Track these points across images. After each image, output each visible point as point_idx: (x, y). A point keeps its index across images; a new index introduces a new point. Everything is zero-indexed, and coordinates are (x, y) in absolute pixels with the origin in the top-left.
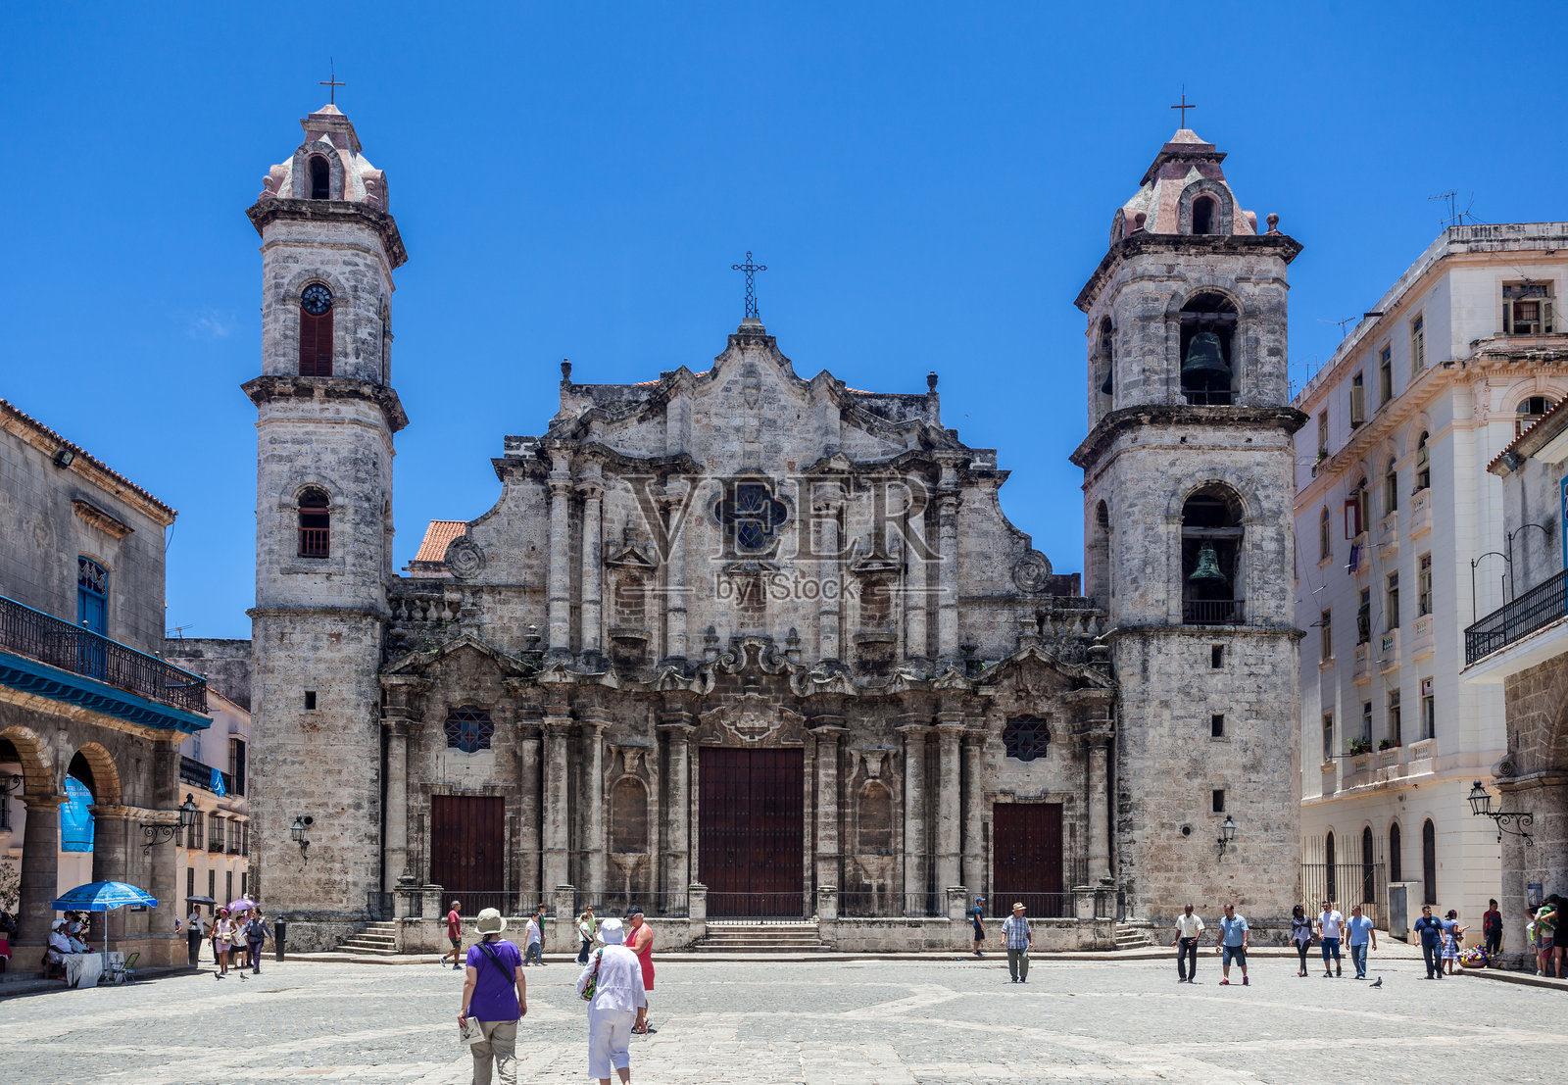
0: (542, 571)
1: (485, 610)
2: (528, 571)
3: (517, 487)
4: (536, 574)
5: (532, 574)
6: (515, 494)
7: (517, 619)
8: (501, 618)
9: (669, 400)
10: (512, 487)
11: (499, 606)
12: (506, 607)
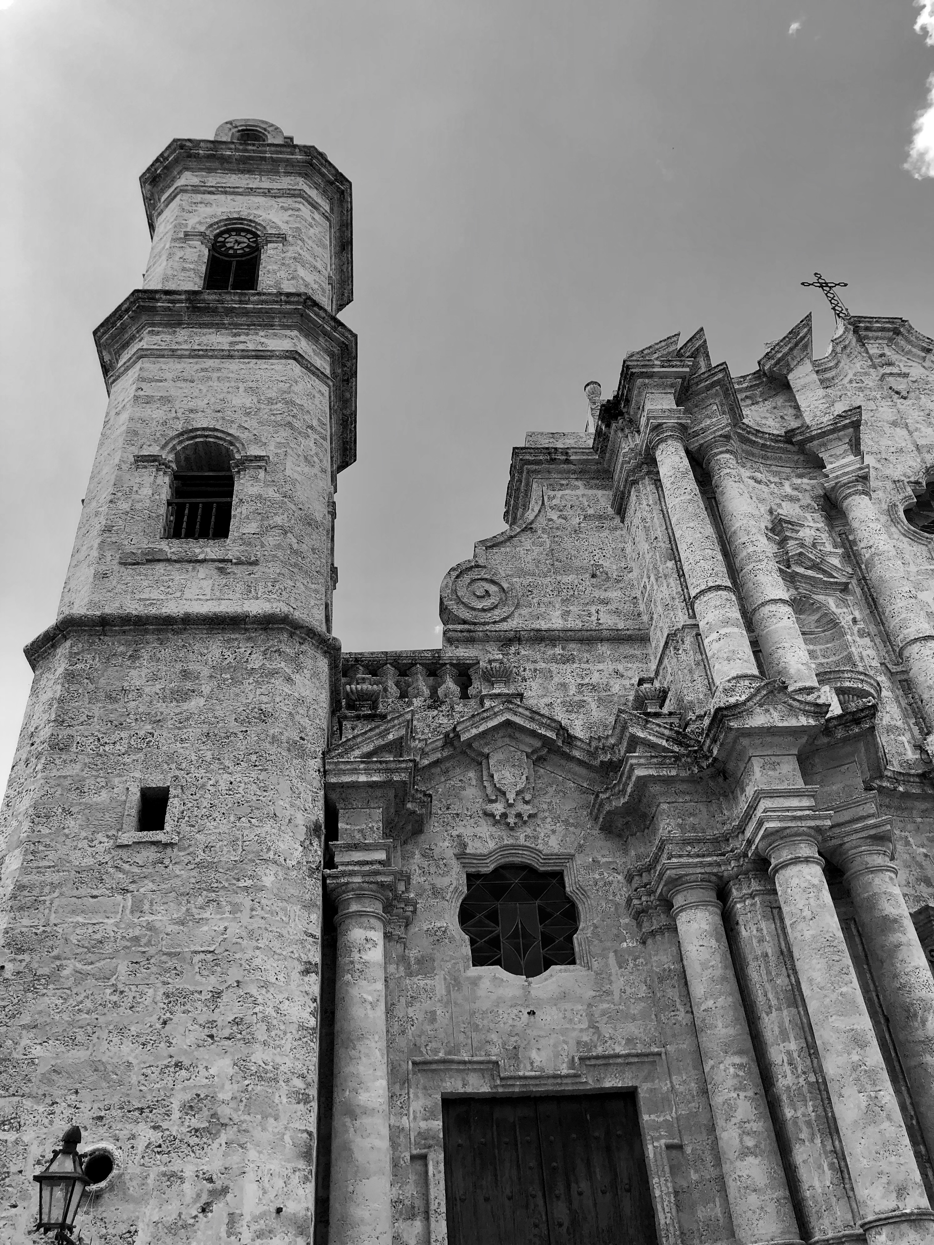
0: (628, 607)
1: (527, 674)
2: (602, 608)
3: (559, 494)
4: (617, 612)
5: (610, 612)
6: (555, 502)
7: (594, 688)
8: (564, 686)
9: (790, 370)
10: (552, 493)
11: (554, 667)
12: (568, 667)
